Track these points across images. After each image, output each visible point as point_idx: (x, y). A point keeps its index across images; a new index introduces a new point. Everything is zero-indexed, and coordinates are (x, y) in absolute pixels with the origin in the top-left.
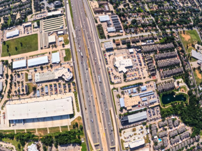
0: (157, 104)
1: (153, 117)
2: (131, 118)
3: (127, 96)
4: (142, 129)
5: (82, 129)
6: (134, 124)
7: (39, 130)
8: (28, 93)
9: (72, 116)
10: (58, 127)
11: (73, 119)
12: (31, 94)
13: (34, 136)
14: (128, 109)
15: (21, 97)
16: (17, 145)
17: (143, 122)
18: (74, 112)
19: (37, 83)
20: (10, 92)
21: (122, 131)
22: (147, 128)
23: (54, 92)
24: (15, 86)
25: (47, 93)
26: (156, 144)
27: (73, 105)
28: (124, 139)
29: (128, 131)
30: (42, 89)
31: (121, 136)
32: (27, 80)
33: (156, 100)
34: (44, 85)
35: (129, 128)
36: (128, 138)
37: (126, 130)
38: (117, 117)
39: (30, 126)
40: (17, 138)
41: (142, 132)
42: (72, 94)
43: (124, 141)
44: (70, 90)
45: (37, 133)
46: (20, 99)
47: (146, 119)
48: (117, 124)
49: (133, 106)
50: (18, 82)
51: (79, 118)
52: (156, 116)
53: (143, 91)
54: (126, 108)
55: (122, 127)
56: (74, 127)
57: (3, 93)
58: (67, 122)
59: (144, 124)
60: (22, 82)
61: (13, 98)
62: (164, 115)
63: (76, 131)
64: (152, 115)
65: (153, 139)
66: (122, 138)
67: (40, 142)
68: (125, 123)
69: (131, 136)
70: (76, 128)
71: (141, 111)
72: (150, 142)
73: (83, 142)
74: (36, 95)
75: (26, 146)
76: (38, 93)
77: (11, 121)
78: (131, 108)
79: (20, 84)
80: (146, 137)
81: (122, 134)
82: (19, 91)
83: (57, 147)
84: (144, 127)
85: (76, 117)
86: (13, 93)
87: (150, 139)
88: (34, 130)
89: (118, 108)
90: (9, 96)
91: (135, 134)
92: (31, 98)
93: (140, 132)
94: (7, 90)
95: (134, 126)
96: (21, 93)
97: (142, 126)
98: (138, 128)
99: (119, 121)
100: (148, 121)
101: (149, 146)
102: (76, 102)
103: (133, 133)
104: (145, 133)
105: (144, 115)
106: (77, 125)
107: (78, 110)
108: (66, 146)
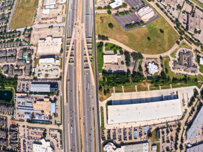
0: (18, 95)
1: (25, 83)
2: (47, 88)
3: (47, 114)
4: (39, 74)
5: (100, 88)
6: (45, 81)
7: (146, 89)
8: (157, 129)
9: (110, 103)
10: (125, 92)
11: (109, 99)
12: (154, 128)
13: (152, 83)
14: (48, 100)
15: (165, 125)
16: (169, 72)
17: (36, 81)
18: (107, 107)
19: (146, 142)
20: (178, 130)
21: (58, 77)
22: (34, 73)
23: (128, 131)
24: (172, 137)
25: (135, 130)
26: (30, 56)
27: (107, 115)
28: (59, 68)
29: (53, 75)
30: (141, 135)
31: (61, 73)
32: (158, 145)
33: (18, 99)
34: (139, 140)
35: (52, 79)
36: (54, 69)
37: (55, 77)
38: (61, 94)
39: (155, 93)
40: (169, 79)
41: (39, 71)
42: (107, 127)
43: (59, 66)
44: (109, 131)
45: (148, 85)
46: (167, 123)
47: (32, 83)
49: (42, 100)
50: (168, 141)
51: (102, 100)
52: (23, 82)
53: (28, 113)
54: (51, 100)
55: (59, 82)
56: (108, 90)
57: (186, 127)
58: (115, 96)
59: (35, 78)
60: (164, 142)
61: (174, 123)
62: (14, 81)
63: (106, 86)
64: (25, 85)
65: (31, 61)
66: (60, 71)
67: (145, 76)
68: (54, 85)
69: (51, 70)
70: (106, 89)
71: (35, 93)
72: (35, 58)
73: (101, 74)
74: (147, 128)
75: (160, 72)
76: (146, 130)
77: (176, 97)
78: (45, 99)
79: (166, 139)
80: (37, 65)
81: (59, 75)
82: (168, 132)
83: (128, 70)
84: (36, 75)
85: (105, 102)
86: (174, 129)
87: (34, 62)
88: (151, 89)
89: (58, 102)
90: (179, 125)
91: (47, 71)
92: (154, 125)
93: (42, 72)
94: (181, 131)
95: (46, 79)
96: (165, 130)
97: (38, 78)
98: (42, 77)
99: (60, 89)
100: (31, 80)
101: (37, 55)
102: (103, 118)
103: (48, 73)
104: (36, 70)
105: (34, 88)
106: (105, 92)
107: (102, 108)
108: (118, 70)
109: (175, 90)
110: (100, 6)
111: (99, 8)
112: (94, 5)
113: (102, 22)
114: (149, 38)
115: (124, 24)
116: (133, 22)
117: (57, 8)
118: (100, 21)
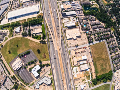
0: (81, 9)
1: (79, 14)
2: (67, 13)
4: (74, 19)
5: (42, 17)
7: (22, 20)
9: (38, 12)
10: (31, 18)
11: (38, 14)
12: (21, 7)
13: (19, 24)
14: (65, 9)
15: (16, 9)
16: (10, 30)
18: (39, 10)
19: (24, 2)
20: (11, 7)
21: (63, 19)
22: (76, 19)
23: (31, 5)
25: (28, 5)
26: (83, 27)
27: (39, 8)
28: (64, 23)
30: (26, 4)
31: (62, 21)
32: (20, 2)
33: (80, 7)
35: (66, 18)
36: (66, 22)
37: (65, 19)
38: (60, 13)
39: (18, 19)
42: (39, 5)
43: (64, 24)
44: (38, 3)
45: (21, 23)
46: (15, 10)
47: (75, 14)
48: (60, 15)
49: (68, 9)
50: (15, 4)
51: (42, 13)
52: (81, 14)
53: (73, 3)
54: (64, 9)
55: (62, 17)
56: (39, 17)
57: (8, 9)
58: (36, 15)
59: (75, 17)
60: (17, 3)
61: (12, 10)
62: (86, 14)
63: (40, 19)
65: (81, 24)
66: (63, 22)
67: (22, 26)
68: (64, 15)
69: (68, 22)
70: (40, 18)
71: (72, 11)
72: (79, 26)
73: (43, 24)
74: (23, 7)
75: (14, 29)
77: (9, 19)
78: (67, 9)
79: (16, 4)
80: (76, 23)
81: (63, 20)
82: (15, 6)
83: (29, 27)
84: (75, 18)
85: (40, 13)
87: (79, 24)
88: (20, 21)
89: (61, 10)
90: (10, 9)
91: (70, 21)
92: (20, 8)
93: (73, 20)
95: (69, 17)
96: (16, 7)
97: (74, 17)
98: (71, 18)
99: (61, 15)
100: (77, 16)
101: (79, 28)
102: (41, 7)
103: (69, 20)
104: (76, 21)
105: (74, 12)
107: (41, 10)
108: (34, 26)
109: (9, 22)
110: (48, 68)
111: (48, 65)
112: (52, 67)
113: (44, 54)
114: (18, 46)
115: (31, 54)
116: (25, 56)
117: (77, 62)
118: (46, 54)
